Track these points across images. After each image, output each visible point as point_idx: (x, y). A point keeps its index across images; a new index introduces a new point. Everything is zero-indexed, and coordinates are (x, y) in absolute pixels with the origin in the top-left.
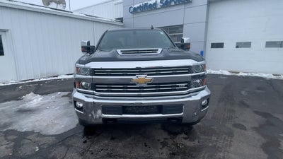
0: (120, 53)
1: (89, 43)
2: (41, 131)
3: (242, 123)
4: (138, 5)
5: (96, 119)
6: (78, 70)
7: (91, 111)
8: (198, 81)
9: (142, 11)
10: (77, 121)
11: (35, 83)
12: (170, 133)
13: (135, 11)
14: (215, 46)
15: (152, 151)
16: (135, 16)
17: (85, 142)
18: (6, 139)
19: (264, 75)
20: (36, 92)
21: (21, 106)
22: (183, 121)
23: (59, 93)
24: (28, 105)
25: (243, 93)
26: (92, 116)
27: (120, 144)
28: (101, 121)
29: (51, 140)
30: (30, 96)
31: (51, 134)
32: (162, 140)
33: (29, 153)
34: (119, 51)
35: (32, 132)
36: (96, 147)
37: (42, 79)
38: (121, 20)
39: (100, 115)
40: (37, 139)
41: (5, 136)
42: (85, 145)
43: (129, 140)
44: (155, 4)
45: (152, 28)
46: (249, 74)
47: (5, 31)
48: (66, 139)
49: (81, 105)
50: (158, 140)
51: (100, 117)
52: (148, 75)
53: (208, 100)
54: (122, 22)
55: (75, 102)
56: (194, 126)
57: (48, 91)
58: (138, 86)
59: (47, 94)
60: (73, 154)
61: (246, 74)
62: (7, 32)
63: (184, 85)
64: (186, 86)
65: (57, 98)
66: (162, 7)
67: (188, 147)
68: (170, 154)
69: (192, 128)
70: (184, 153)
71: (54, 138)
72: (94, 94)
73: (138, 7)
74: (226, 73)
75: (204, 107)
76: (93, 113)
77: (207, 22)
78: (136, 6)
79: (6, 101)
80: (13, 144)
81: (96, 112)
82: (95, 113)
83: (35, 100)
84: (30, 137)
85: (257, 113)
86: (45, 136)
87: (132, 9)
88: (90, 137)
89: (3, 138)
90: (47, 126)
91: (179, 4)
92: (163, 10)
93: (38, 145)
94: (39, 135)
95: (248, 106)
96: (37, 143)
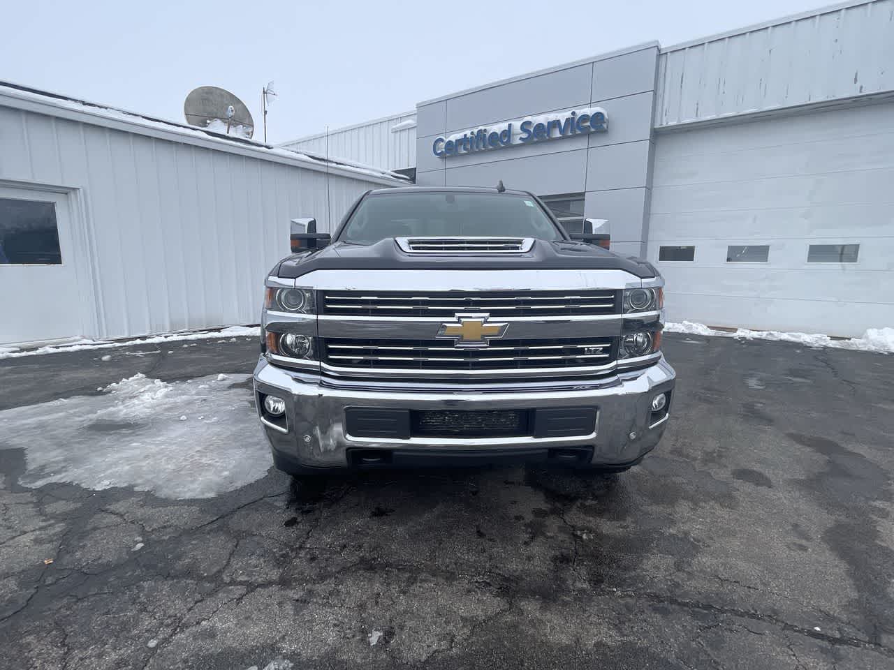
0: (406, 248)
1: (312, 225)
2: (157, 488)
3: (757, 468)
4: (460, 136)
5: (327, 451)
6: (275, 298)
7: (314, 426)
8: (640, 338)
9: (471, 153)
10: (269, 459)
11: (152, 346)
12: (552, 495)
13: (451, 151)
14: (669, 254)
15: (497, 550)
16: (450, 164)
17: (291, 523)
18: (41, 513)
19: (806, 338)
20: (151, 374)
21: (101, 413)
22: (597, 459)
23: (221, 376)
24: (122, 411)
25: (753, 383)
26: (315, 441)
27: (400, 529)
28: (341, 457)
29: (185, 517)
30: (134, 382)
31: (188, 496)
32: (529, 518)
33: (109, 558)
34: (403, 241)
35: (128, 491)
36: (327, 539)
37: (175, 338)
38: (411, 174)
39: (339, 437)
40: (140, 513)
41: (39, 504)
42: (293, 532)
43: (427, 516)
44: (507, 133)
45: (502, 190)
46: (764, 335)
47: (66, 191)
48: (233, 512)
49: (281, 407)
50: (518, 518)
51: (340, 445)
52: (493, 313)
53: (668, 395)
54: (413, 180)
55: (262, 397)
56: (622, 476)
57: (190, 370)
58: (460, 347)
59: (184, 378)
60: (253, 561)
61: (755, 334)
62: (72, 195)
63: (600, 346)
64: (605, 350)
65: (213, 389)
66: (527, 143)
67: (608, 537)
68: (555, 559)
69: (616, 480)
70: (596, 557)
71: (195, 509)
72: (322, 373)
73: (459, 142)
74: (702, 330)
75: (656, 415)
76: (318, 432)
77: (649, 189)
78: (453, 138)
79: (56, 396)
80: (59, 527)
81: (325, 430)
82: (325, 432)
83: (146, 397)
84: (119, 507)
85: (798, 439)
86: (165, 502)
87: (442, 145)
88: (307, 507)
89: (31, 510)
90: (178, 471)
91: (574, 136)
92: (528, 152)
93: (143, 533)
94: (150, 498)
95: (770, 421)
96: (140, 526)
